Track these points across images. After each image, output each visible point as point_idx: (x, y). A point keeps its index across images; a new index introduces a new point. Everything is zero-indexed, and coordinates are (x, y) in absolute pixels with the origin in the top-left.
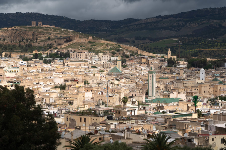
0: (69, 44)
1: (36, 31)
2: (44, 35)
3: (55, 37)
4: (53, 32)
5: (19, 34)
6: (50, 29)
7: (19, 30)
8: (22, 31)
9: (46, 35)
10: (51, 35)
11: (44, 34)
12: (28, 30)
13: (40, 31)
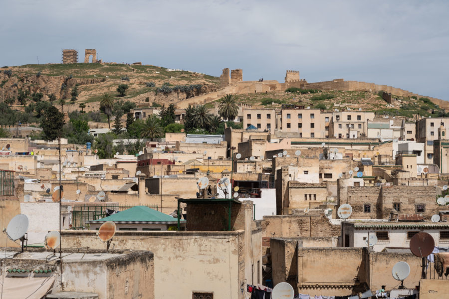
0: (205, 100)
1: (76, 75)
2: (102, 83)
3: (143, 86)
4: (136, 75)
5: (16, 85)
6: (124, 69)
7: (16, 75)
8: (27, 77)
9: (111, 83)
10: (129, 80)
11: (104, 80)
12: (48, 72)
13: (88, 74)
